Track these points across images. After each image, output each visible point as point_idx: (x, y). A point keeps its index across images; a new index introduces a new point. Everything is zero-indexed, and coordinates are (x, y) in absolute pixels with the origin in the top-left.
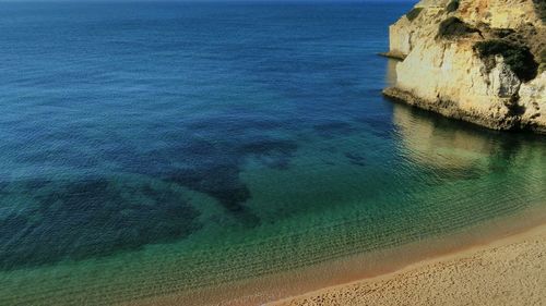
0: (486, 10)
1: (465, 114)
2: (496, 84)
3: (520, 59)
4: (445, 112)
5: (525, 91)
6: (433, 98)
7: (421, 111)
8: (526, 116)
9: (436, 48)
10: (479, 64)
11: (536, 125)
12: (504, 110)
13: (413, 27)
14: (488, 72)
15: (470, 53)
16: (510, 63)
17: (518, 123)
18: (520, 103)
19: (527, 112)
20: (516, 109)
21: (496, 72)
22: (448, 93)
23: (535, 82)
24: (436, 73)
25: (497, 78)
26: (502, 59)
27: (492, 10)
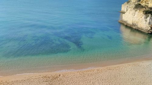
0: (148, 2)
1: (139, 28)
2: (148, 21)
4: (134, 27)
6: (131, 23)
7: (127, 26)
9: (134, 11)
10: (144, 16)
12: (150, 28)
13: (128, 5)
14: (146, 18)
15: (142, 13)
21: (148, 18)
22: (136, 22)
24: (133, 17)
25: (148, 20)
26: (150, 15)
27: (149, 2)
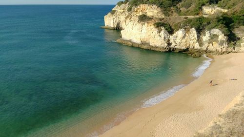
0: (145, 11)
1: (153, 47)
2: (163, 36)
3: (169, 28)
4: (145, 47)
5: (171, 38)
6: (139, 42)
7: (134, 47)
8: (173, 46)
9: (139, 25)
10: (156, 31)
11: (176, 49)
12: (166, 45)
14: (160, 33)
15: (152, 27)
16: (167, 29)
17: (170, 48)
18: (170, 42)
19: (172, 45)
20: (169, 44)
21: (162, 33)
22: (145, 40)
23: (174, 35)
24: (140, 34)
25: (163, 34)
26: (163, 28)
27: (147, 11)
